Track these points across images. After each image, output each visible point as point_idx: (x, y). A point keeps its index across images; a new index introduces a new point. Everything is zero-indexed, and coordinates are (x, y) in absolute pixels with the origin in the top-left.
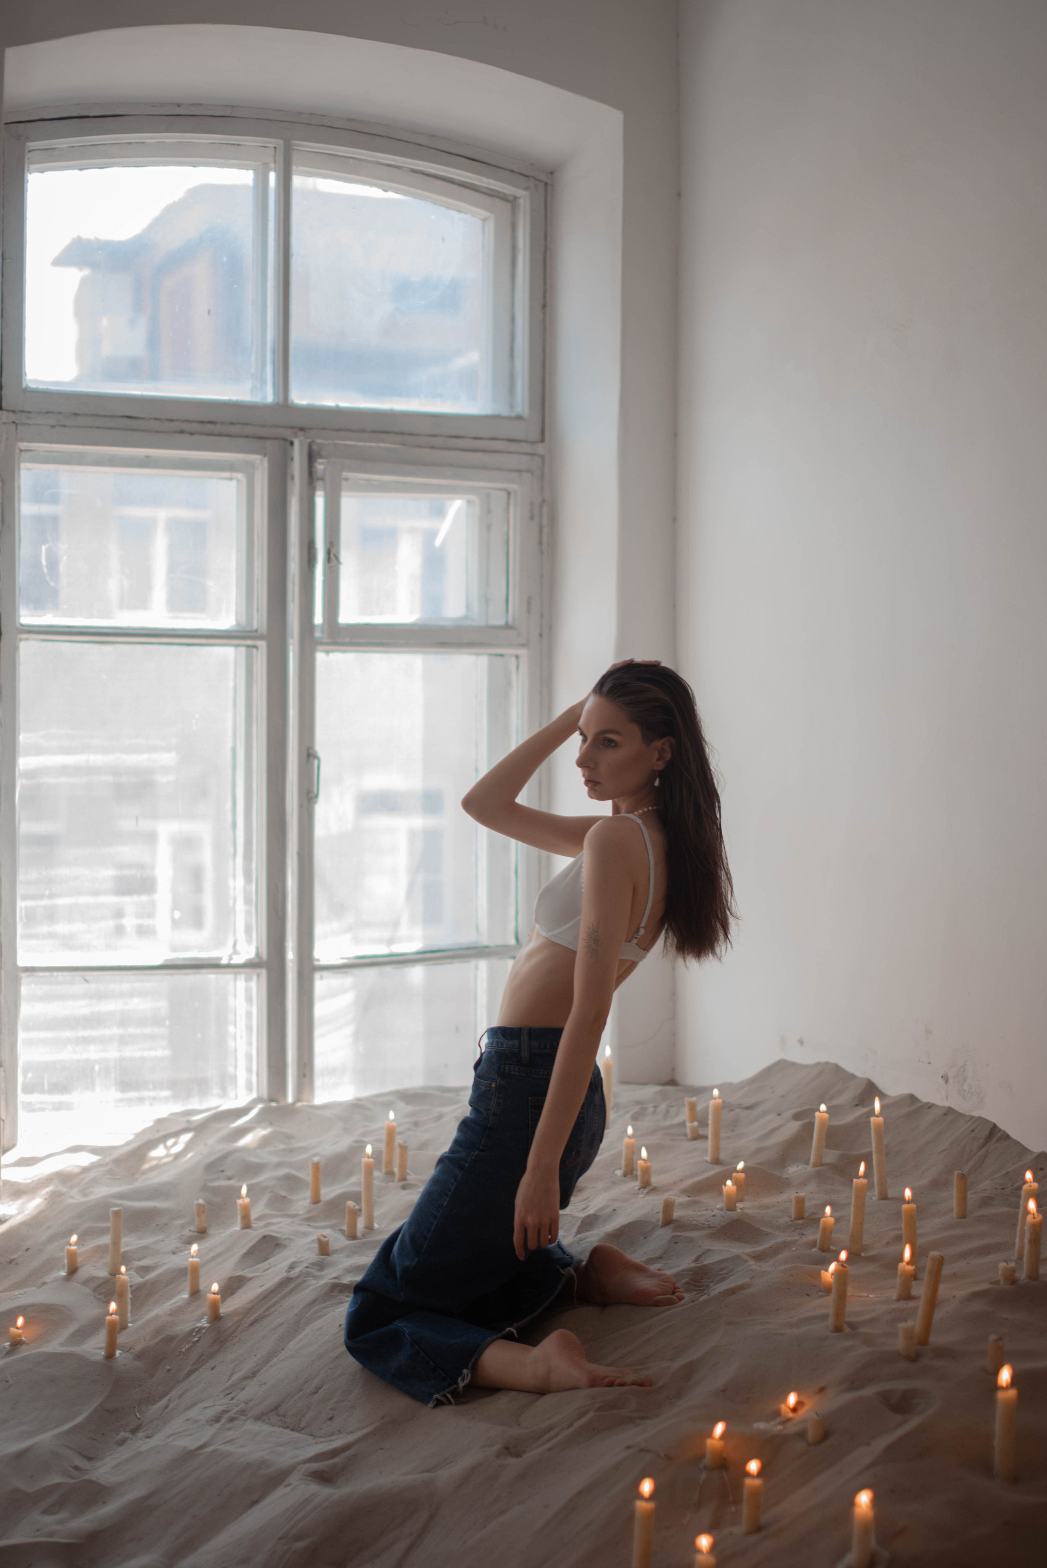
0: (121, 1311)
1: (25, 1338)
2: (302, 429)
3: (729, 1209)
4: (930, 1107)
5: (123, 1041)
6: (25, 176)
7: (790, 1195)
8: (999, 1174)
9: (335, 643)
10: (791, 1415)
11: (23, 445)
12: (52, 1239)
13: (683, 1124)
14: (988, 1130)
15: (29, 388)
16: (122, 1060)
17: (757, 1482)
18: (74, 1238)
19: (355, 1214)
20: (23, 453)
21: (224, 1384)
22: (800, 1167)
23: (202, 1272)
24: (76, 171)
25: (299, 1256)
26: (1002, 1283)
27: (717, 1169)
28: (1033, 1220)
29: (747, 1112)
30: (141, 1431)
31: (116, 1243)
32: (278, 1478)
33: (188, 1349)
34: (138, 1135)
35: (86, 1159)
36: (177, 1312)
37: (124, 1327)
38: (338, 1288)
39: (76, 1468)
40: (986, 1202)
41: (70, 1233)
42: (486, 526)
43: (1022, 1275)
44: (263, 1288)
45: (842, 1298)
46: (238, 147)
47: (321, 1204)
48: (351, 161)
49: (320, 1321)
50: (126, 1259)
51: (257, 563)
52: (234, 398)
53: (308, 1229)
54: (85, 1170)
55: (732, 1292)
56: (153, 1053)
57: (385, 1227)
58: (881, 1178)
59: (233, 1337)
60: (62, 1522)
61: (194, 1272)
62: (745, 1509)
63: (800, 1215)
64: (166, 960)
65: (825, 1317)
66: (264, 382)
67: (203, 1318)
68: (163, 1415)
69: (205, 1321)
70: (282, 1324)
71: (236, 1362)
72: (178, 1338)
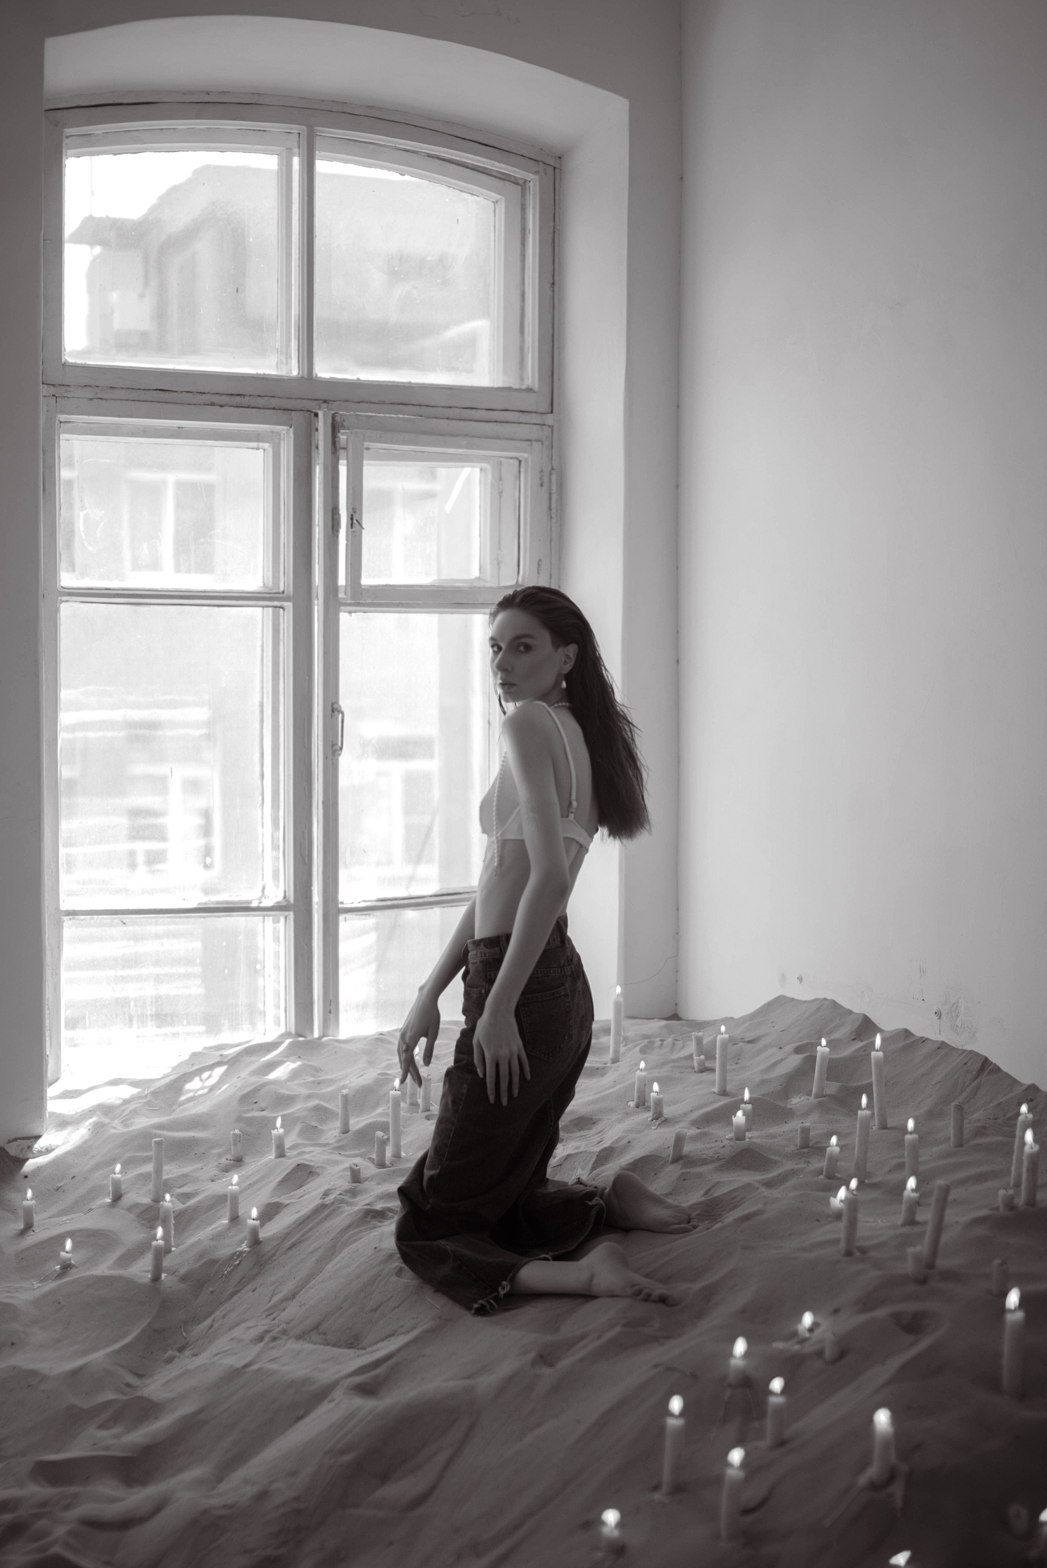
0: (166, 1237)
1: (74, 1261)
2: (325, 401)
3: (738, 1139)
4: (923, 1041)
5: (158, 979)
6: (63, 161)
7: (795, 1125)
8: (992, 1105)
9: (358, 604)
10: (807, 1335)
11: (62, 417)
12: (98, 1167)
13: (690, 1057)
14: (981, 1063)
15: (68, 362)
16: (158, 998)
17: (780, 1400)
18: (118, 1167)
19: (384, 1143)
20: (62, 424)
21: (266, 1306)
22: (803, 1098)
23: (241, 1199)
24: (111, 156)
25: (332, 1184)
26: (1001, 1209)
27: (725, 1101)
28: (1031, 1150)
29: (750, 1045)
30: (188, 1349)
31: (158, 1171)
32: (322, 1394)
33: (230, 1272)
34: (174, 1068)
35: (127, 1092)
36: (218, 1237)
37: (168, 1251)
38: (371, 1214)
39: (128, 1385)
40: (981, 1131)
41: (112, 1162)
42: (497, 492)
43: (1021, 1201)
44: (299, 1215)
45: (853, 1224)
46: (264, 133)
47: (350, 1133)
48: (371, 146)
49: (355, 1244)
50: (167, 1186)
51: (283, 528)
52: (261, 371)
53: (338, 1158)
54: (126, 1102)
55: (747, 1218)
56: (187, 992)
57: (412, 1155)
58: (880, 1109)
59: (272, 1261)
60: (116, 1436)
61: (234, 1200)
62: (769, 1425)
63: (805, 1144)
64: (200, 904)
65: (836, 1241)
66: (288, 356)
67: (243, 1243)
68: (208, 1334)
69: (246, 1245)
70: (318, 1248)
71: (276, 1285)
72: (220, 1262)
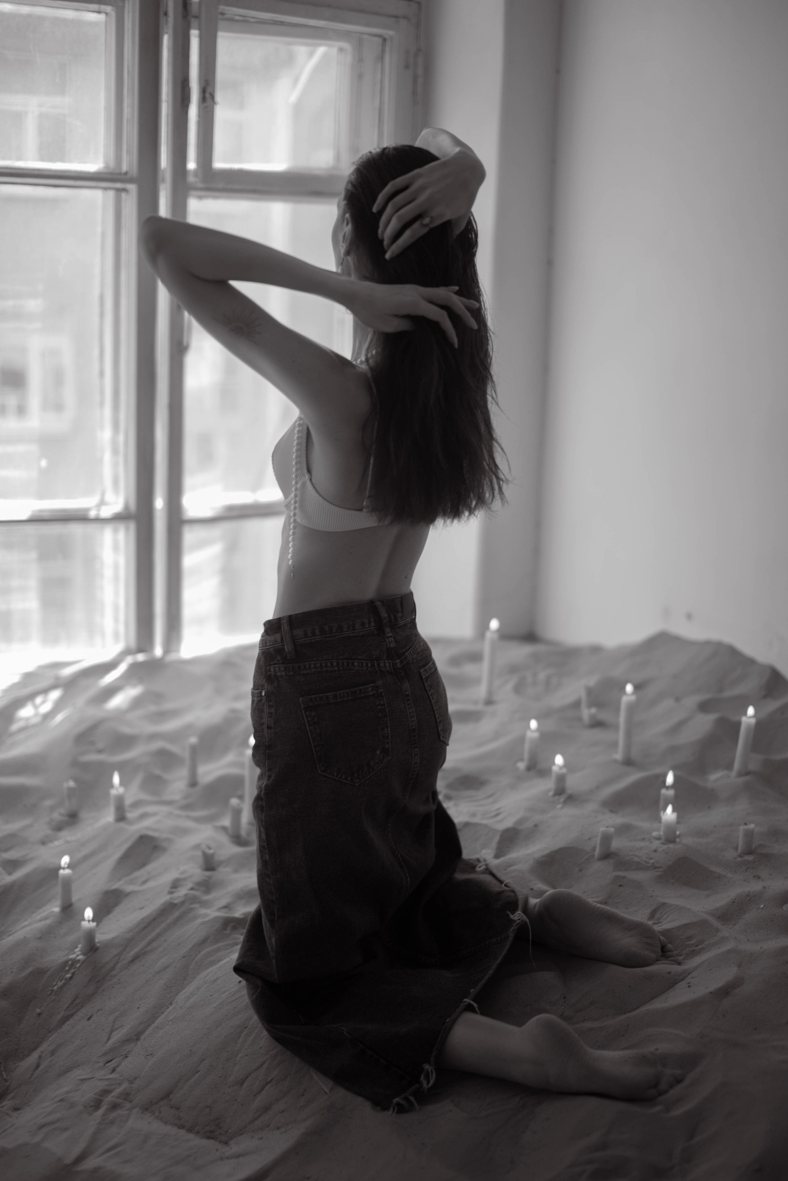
3: (670, 841)
9: (209, 189)
19: (239, 812)
21: (103, 1046)
22: (723, 773)
25: (181, 868)
27: (635, 775)
33: (61, 988)
34: (5, 692)
36: (47, 932)
38: (232, 924)
42: (357, 75)
47: (198, 787)
51: (126, 102)
56: (21, 606)
59: (111, 976)
61: (66, 886)
63: (747, 849)
64: (33, 511)
67: (77, 947)
68: (32, 1079)
69: (80, 951)
70: (168, 967)
71: (116, 1014)
72: (49, 973)
